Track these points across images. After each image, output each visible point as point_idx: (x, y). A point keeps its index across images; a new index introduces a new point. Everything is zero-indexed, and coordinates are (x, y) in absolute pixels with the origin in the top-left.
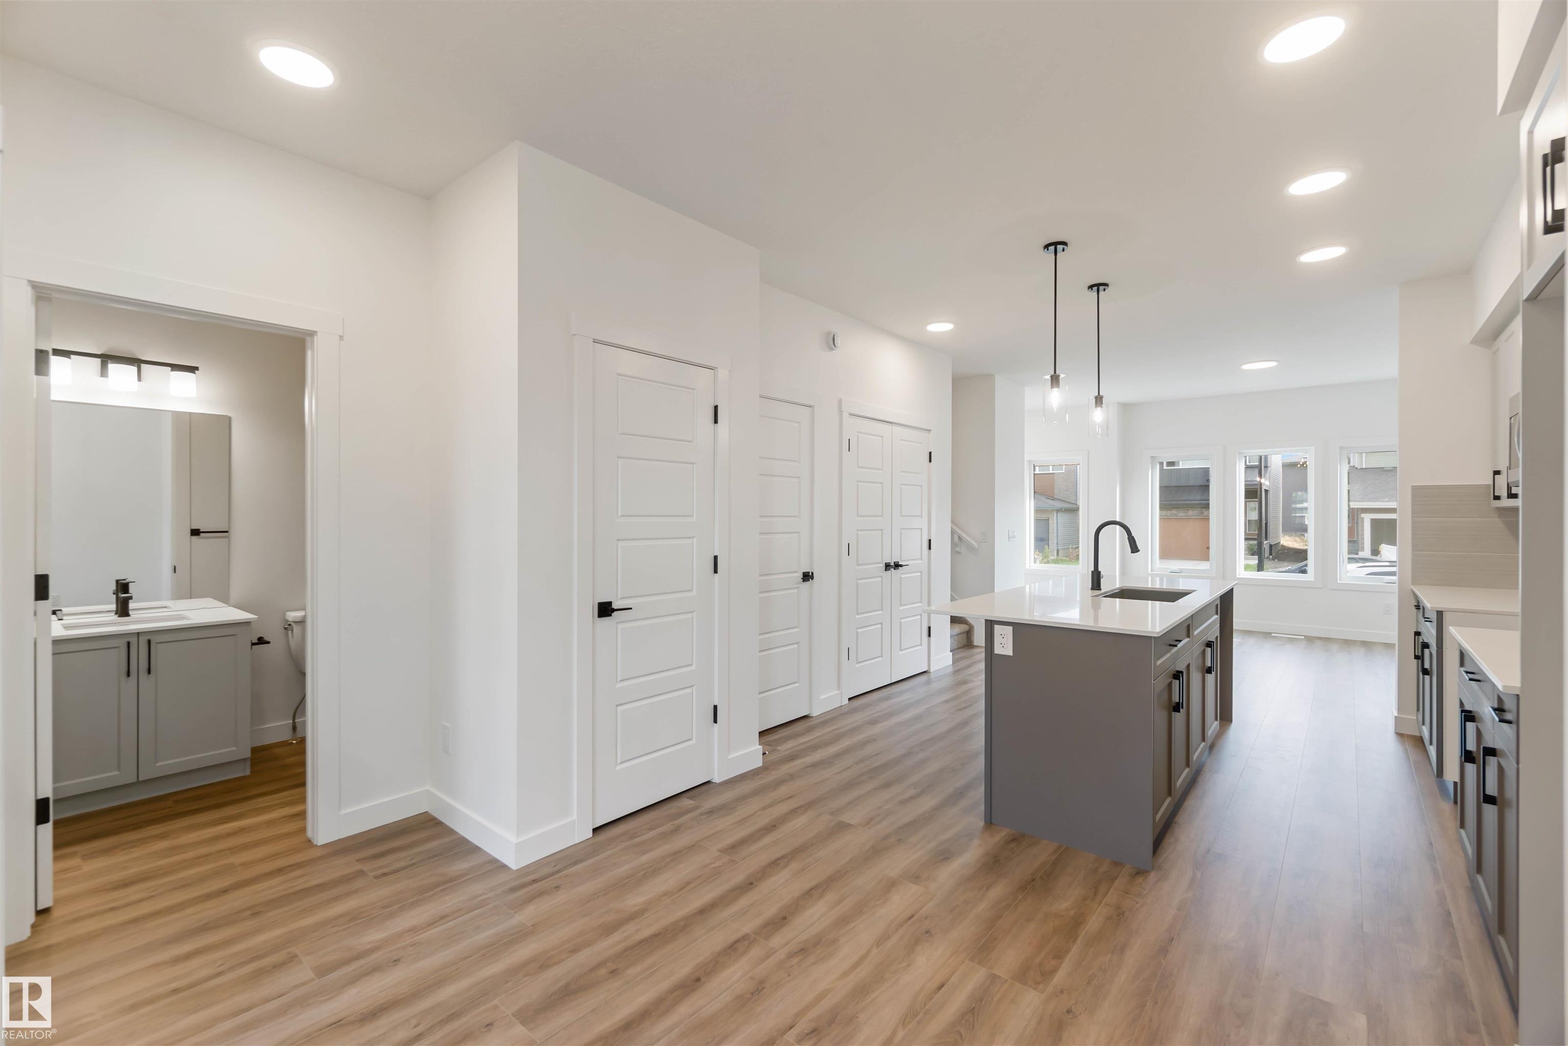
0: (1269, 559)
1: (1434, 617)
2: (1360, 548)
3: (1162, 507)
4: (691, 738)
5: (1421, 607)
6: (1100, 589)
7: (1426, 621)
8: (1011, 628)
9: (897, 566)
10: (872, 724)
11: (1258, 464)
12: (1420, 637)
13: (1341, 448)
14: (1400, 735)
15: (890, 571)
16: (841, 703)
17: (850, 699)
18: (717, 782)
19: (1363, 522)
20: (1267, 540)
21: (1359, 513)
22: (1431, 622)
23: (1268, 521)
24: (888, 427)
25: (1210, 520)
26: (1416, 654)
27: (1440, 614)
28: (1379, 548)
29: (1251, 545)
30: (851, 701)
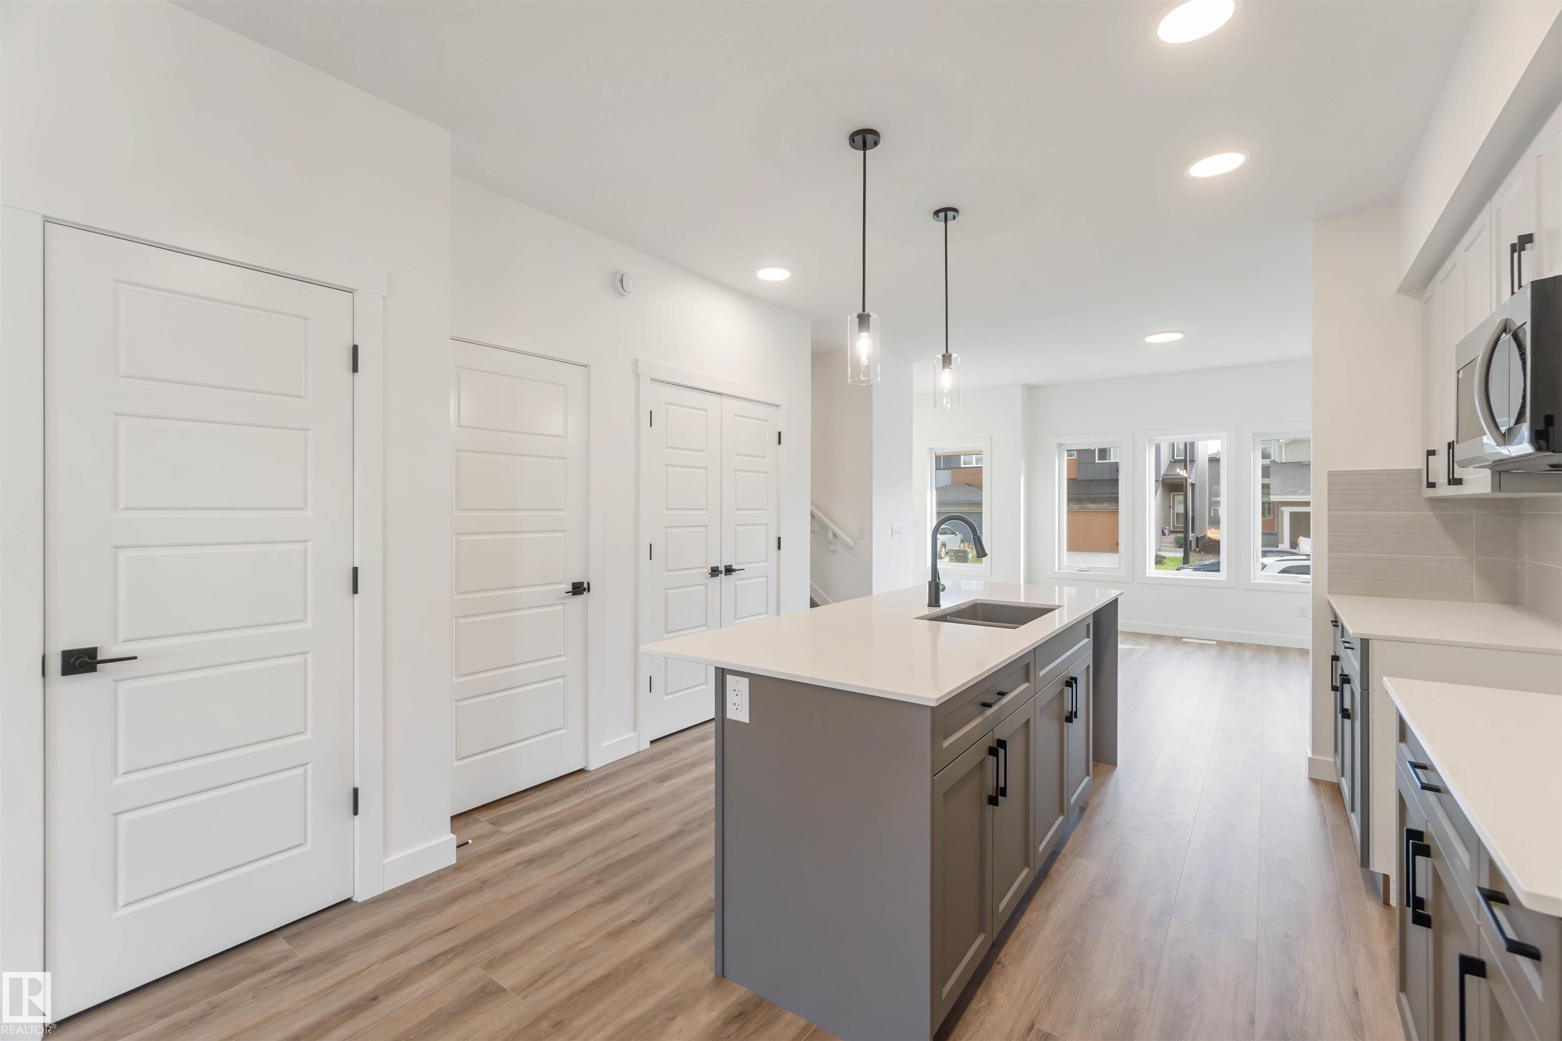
0: (1196, 551)
1: (1357, 645)
2: (1280, 541)
3: (1070, 500)
4: (303, 842)
5: (1339, 624)
6: (939, 606)
7: (1346, 648)
8: (747, 680)
9: (729, 570)
10: (658, 782)
11: (1183, 458)
12: (1338, 662)
13: (1254, 434)
14: (1315, 781)
15: (719, 577)
16: (639, 749)
17: (652, 742)
18: (359, 902)
19: (1283, 515)
20: (1194, 533)
21: (1279, 506)
22: (1353, 649)
23: (1195, 516)
24: (717, 399)
25: (1120, 512)
26: (1334, 684)
27: (1365, 643)
28: (1297, 540)
29: (1178, 538)
30: (654, 745)
